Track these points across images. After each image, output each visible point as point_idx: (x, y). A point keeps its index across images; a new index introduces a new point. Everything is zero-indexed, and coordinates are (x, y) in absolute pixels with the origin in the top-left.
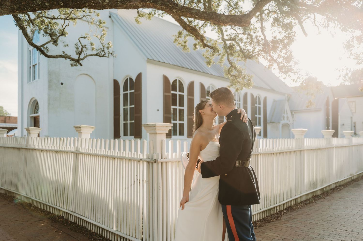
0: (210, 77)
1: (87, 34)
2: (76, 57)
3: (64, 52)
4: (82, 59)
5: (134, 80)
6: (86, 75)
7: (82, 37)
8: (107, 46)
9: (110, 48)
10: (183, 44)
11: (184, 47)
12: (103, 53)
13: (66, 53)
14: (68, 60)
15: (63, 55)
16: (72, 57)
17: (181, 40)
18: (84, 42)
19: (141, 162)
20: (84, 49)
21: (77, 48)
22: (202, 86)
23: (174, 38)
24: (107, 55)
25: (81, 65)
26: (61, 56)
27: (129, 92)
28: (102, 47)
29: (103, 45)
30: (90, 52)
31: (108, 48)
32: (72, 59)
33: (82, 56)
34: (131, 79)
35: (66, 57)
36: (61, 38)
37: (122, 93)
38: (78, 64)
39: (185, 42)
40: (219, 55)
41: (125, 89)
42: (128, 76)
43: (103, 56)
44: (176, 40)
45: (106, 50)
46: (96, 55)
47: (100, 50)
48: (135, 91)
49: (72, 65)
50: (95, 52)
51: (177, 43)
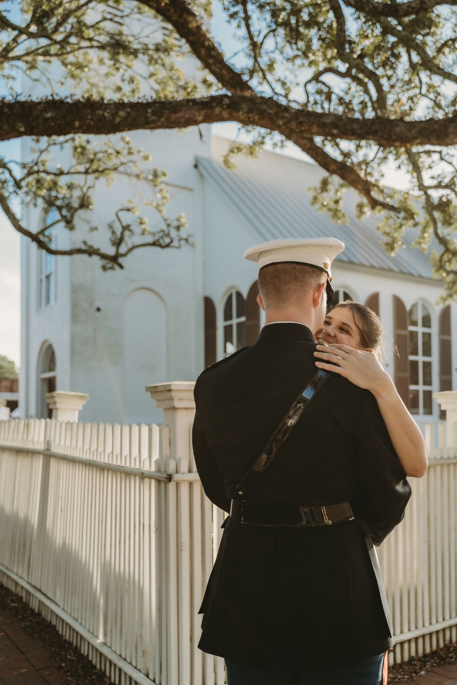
0: (418, 282)
1: (130, 202)
2: (111, 251)
3: (85, 243)
4: (124, 255)
5: (245, 294)
6: (148, 289)
7: (122, 210)
8: (175, 224)
9: (182, 229)
10: (332, 205)
11: (335, 213)
12: (167, 240)
13: (90, 243)
14: (96, 258)
15: (84, 247)
16: (103, 251)
17: (327, 198)
18: (126, 218)
19: (147, 480)
20: (127, 233)
21: (114, 232)
22: (398, 303)
23: (311, 194)
24: (175, 243)
25: (121, 267)
26: (79, 251)
27: (235, 321)
28: (164, 227)
29: (168, 222)
30: (138, 240)
31: (178, 228)
32: (104, 256)
33: (123, 249)
34: (239, 294)
35: (91, 252)
36: (81, 213)
37: (221, 323)
38: (116, 266)
39: (337, 202)
40: (416, 225)
41: (228, 316)
42: (232, 287)
43: (168, 246)
44: (315, 199)
45: (174, 233)
46: (154, 244)
47: (161, 234)
48: (248, 319)
49: (104, 268)
50: (149, 239)
51: (318, 206)
